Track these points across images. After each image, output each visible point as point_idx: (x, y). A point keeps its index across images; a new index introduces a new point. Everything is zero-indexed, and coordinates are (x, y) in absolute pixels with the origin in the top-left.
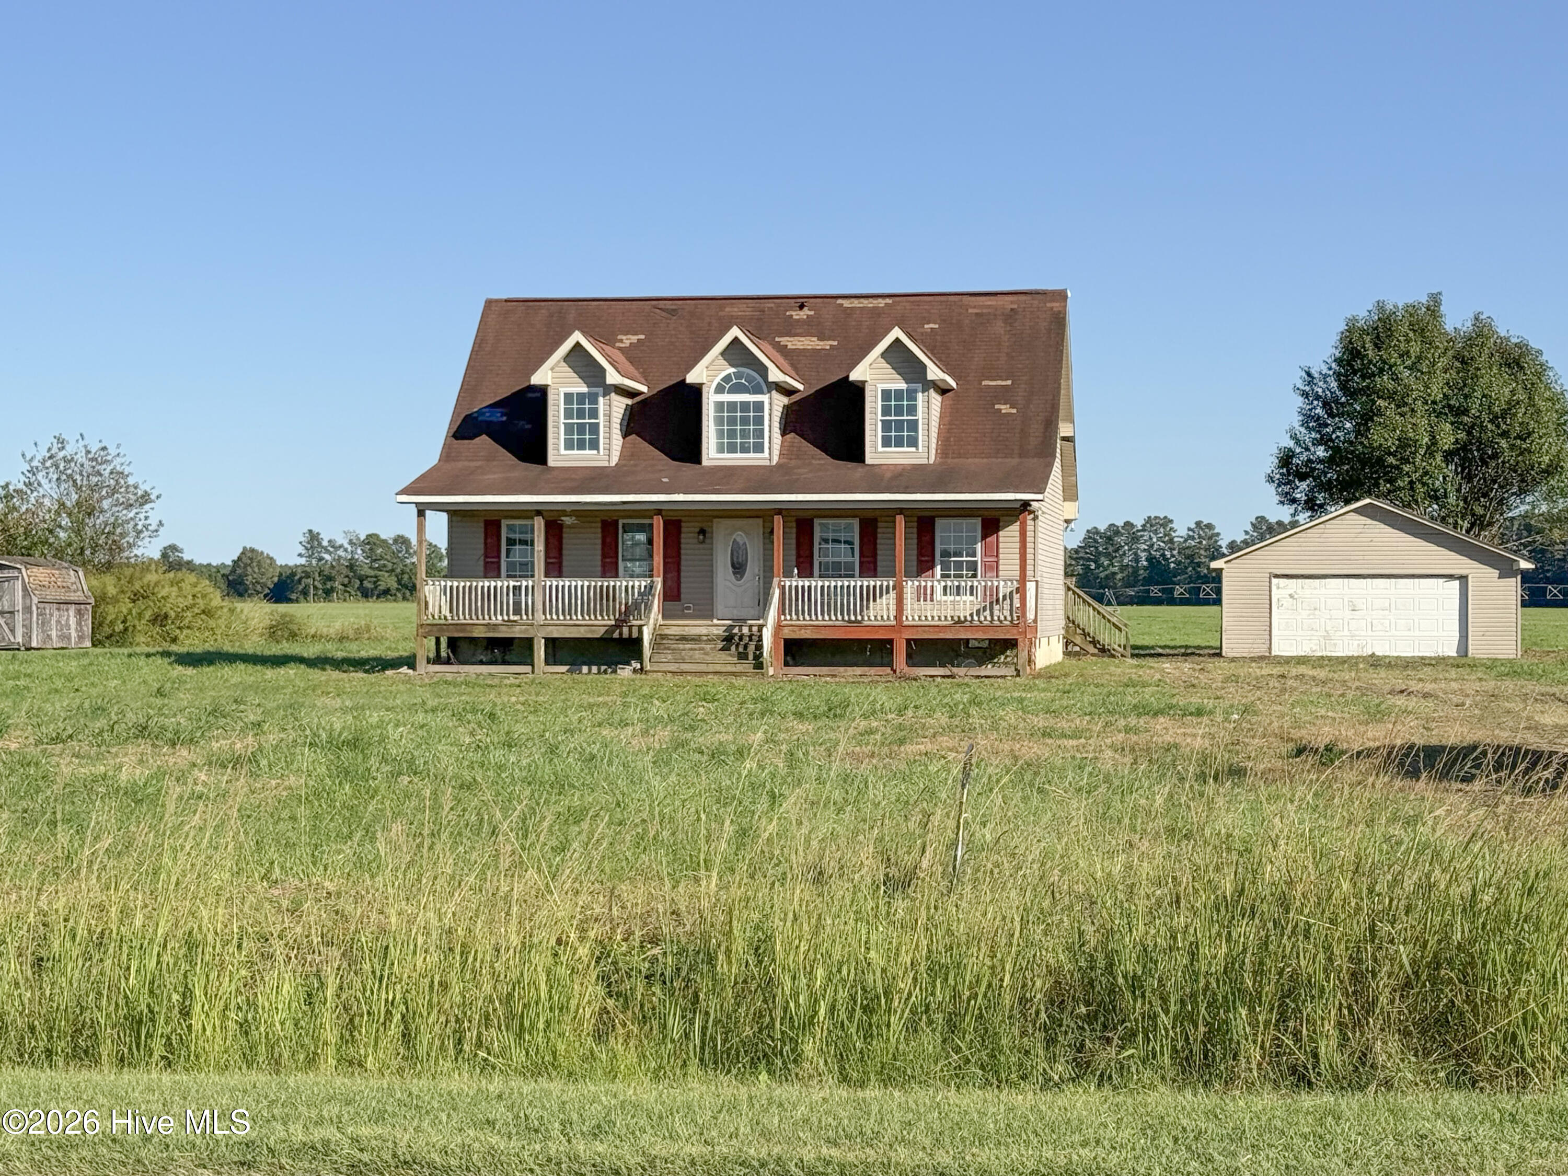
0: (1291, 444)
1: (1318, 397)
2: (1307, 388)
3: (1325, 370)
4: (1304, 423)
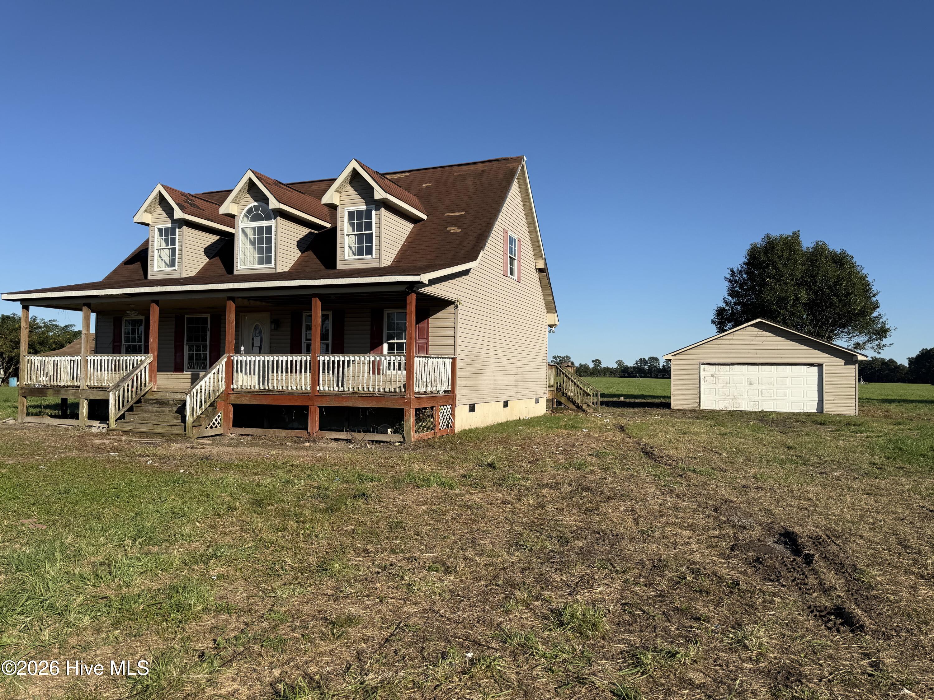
0: (724, 305)
1: (737, 282)
2: (731, 278)
3: (740, 269)
4: (730, 295)
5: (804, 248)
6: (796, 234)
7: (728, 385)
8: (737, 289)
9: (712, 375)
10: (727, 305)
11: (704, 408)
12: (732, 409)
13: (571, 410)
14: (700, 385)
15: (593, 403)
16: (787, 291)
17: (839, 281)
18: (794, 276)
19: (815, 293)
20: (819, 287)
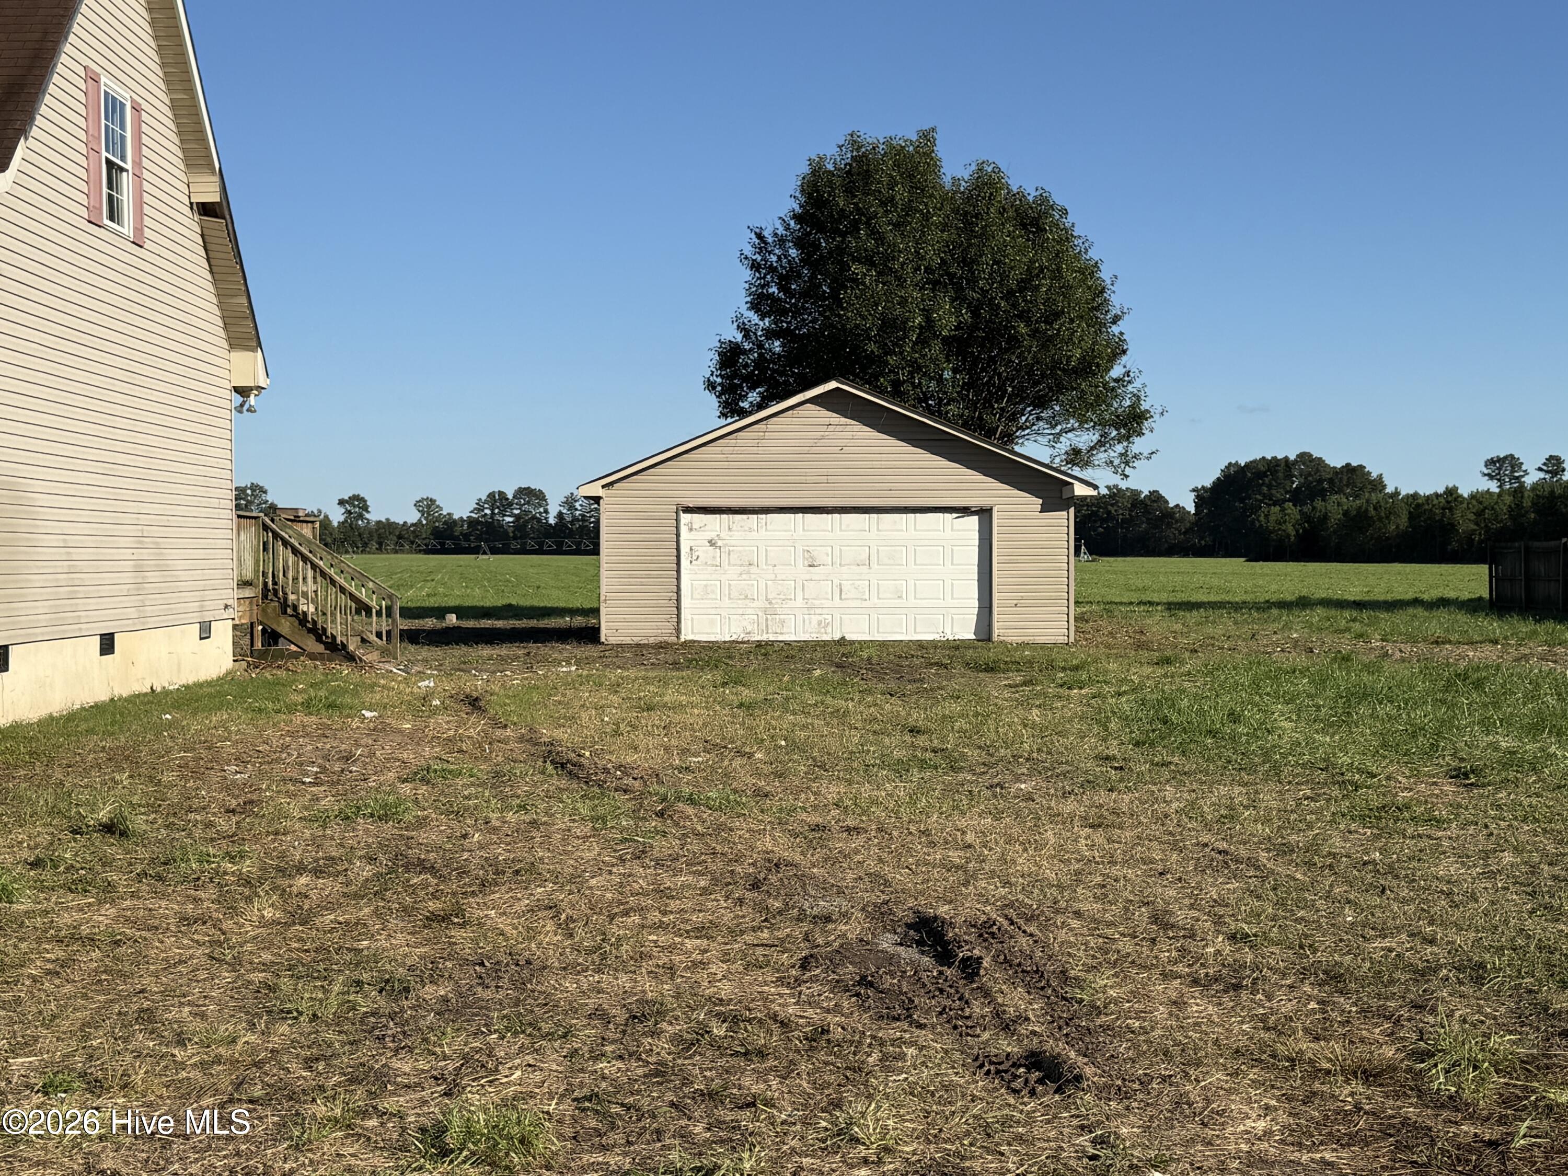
0: (739, 337)
1: (772, 269)
2: (758, 258)
3: (781, 231)
4: (755, 306)
5: (947, 181)
6: (927, 137)
7: (754, 569)
8: (774, 289)
9: (712, 543)
10: (746, 336)
11: (690, 637)
12: (764, 637)
13: (312, 657)
14: (678, 571)
15: (379, 635)
16: (903, 302)
17: (1030, 280)
18: (923, 258)
19: (975, 313)
20: (984, 292)
